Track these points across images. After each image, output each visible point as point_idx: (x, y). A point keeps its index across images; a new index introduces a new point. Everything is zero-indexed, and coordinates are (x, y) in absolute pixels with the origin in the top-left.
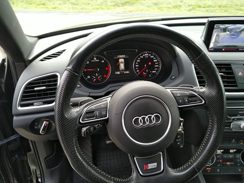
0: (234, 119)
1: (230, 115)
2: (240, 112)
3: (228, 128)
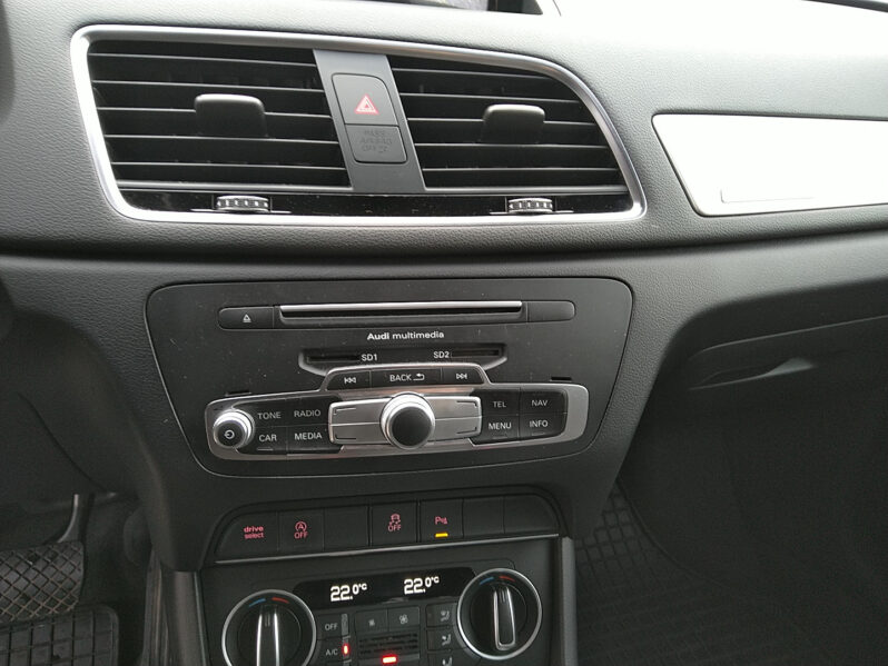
0: (337, 384)
1: (316, 357)
2: (371, 336)
3: (314, 436)
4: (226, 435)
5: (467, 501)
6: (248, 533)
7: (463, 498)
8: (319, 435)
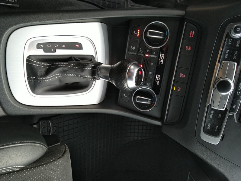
3: (226, 56)
4: (239, 28)
5: (183, 98)
6: (192, 32)
7: (184, 97)
8: (226, 58)
